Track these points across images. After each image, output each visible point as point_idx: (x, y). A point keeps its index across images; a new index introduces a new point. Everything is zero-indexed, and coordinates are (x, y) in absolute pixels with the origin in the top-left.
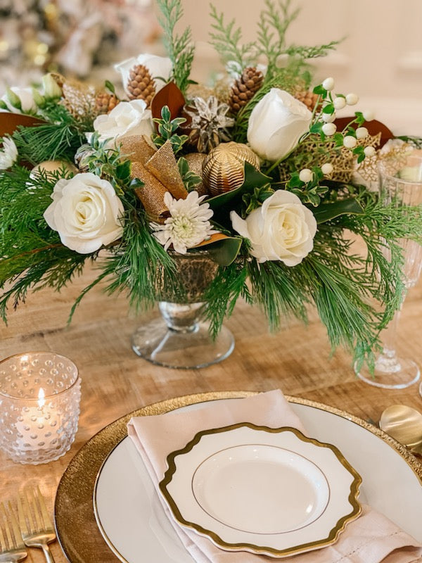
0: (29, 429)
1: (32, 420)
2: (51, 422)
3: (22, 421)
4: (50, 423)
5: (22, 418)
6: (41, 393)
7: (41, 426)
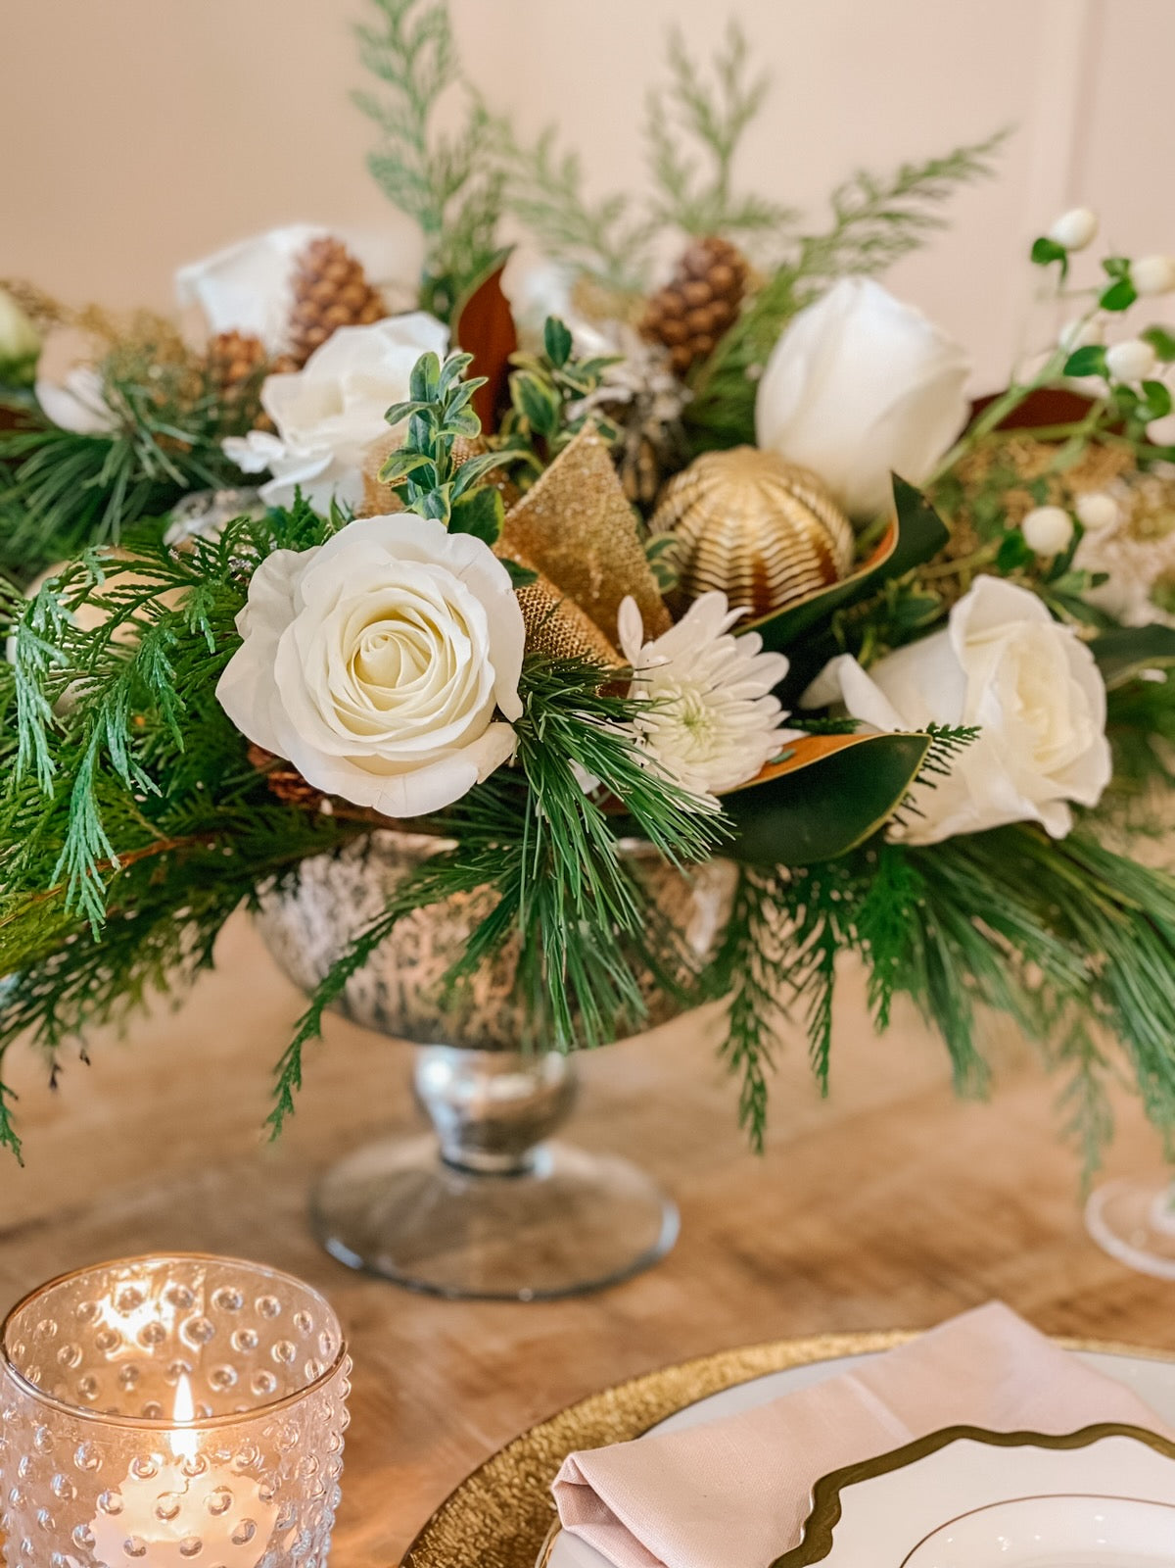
0: (141, 1553)
1: (159, 1514)
2: (232, 1523)
3: (117, 1511)
4: (230, 1531)
5: (115, 1503)
6: (183, 1400)
7: (190, 1544)
